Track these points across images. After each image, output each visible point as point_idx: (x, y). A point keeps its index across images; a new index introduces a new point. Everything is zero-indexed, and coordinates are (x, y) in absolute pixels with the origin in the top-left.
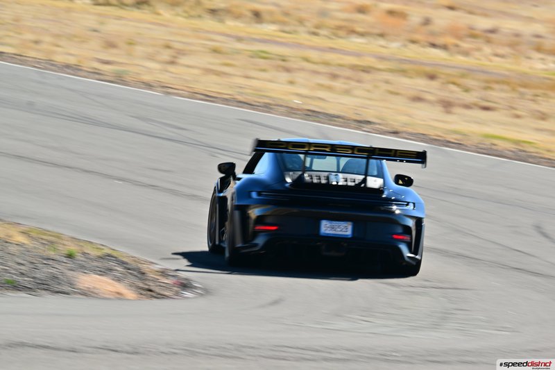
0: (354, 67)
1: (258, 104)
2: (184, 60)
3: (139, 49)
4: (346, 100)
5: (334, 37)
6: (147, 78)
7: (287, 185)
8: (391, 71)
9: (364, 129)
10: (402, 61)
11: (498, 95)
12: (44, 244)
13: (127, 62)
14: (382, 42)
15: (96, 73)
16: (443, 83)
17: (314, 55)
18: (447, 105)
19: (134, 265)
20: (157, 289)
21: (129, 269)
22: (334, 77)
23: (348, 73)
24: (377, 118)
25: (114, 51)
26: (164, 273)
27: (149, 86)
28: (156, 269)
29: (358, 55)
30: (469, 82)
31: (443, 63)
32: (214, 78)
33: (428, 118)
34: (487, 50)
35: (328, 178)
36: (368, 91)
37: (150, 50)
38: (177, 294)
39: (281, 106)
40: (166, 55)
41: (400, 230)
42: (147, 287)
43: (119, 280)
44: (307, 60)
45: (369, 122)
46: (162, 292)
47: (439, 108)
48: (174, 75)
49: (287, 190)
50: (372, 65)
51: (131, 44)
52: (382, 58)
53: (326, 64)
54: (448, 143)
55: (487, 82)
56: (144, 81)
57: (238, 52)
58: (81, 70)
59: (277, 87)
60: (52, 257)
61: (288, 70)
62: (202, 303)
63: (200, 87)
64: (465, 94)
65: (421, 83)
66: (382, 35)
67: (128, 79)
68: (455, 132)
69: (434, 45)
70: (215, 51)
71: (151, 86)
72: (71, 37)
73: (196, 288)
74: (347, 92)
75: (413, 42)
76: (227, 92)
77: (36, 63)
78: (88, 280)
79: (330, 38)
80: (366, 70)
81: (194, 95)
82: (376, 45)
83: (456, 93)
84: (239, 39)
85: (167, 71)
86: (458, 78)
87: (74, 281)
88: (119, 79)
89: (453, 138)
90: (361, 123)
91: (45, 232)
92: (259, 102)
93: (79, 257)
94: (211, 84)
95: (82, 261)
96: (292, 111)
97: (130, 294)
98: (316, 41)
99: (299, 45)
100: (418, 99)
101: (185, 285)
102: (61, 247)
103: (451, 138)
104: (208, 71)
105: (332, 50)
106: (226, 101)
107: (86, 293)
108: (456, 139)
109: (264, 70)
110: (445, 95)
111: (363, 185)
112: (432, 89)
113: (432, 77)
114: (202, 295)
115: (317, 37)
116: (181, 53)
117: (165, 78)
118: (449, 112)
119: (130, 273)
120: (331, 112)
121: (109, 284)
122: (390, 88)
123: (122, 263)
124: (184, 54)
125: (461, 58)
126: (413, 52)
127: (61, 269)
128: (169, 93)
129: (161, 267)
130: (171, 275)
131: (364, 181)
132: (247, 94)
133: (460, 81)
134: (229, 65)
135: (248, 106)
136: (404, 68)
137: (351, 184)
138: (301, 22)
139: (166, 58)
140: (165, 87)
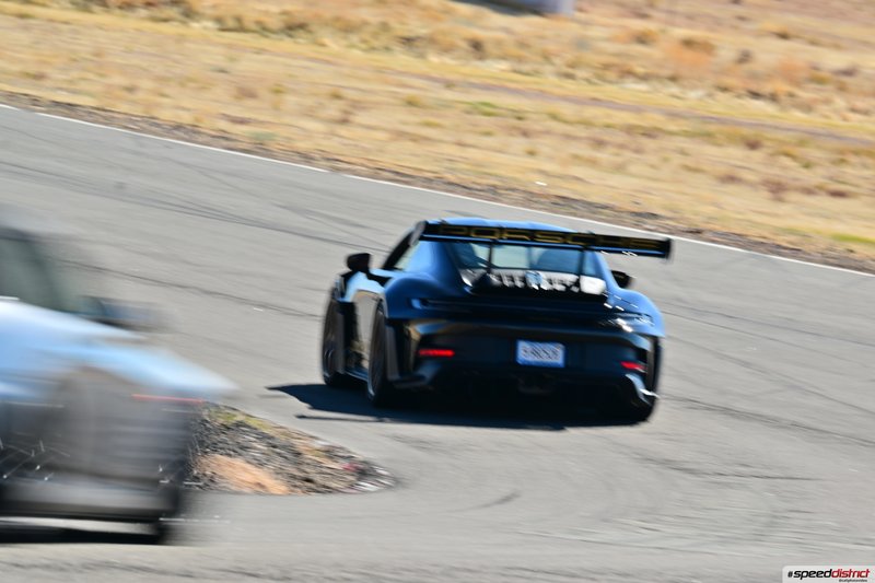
0: (630, 130)
1: (479, 187)
2: (361, 118)
3: (290, 100)
4: (616, 180)
5: (599, 82)
6: (303, 146)
7: (467, 289)
8: (687, 134)
9: (648, 227)
10: (705, 119)
11: (857, 173)
13: (272, 120)
14: (674, 89)
15: (223, 138)
16: (772, 155)
17: (567, 110)
18: (777, 189)
19: (282, 440)
20: (318, 478)
21: (275, 447)
22: (599, 144)
23: (621, 138)
24: (665, 208)
25: (250, 103)
26: (330, 453)
27: (307, 158)
28: (318, 447)
29: (634, 109)
30: (812, 153)
31: (769, 122)
32: (410, 145)
33: (746, 209)
34: (840, 102)
36: (653, 166)
37: (309, 102)
38: (351, 486)
39: (513, 190)
40: (334, 110)
41: (631, 355)
42: (302, 475)
43: (260, 464)
44: (554, 117)
45: (654, 216)
46: (328, 484)
47: (765, 194)
48: (346, 141)
50: (659, 125)
51: (278, 91)
52: (673, 115)
53: (587, 124)
54: (777, 249)
55: (840, 151)
56: (300, 150)
57: (447, 105)
58: (199, 133)
59: (509, 160)
61: (525, 134)
62: (390, 499)
63: (387, 160)
64: (804, 171)
65: (736, 154)
66: (673, 79)
67: (273, 146)
68: (791, 231)
69: (755, 95)
70: (411, 103)
72: (183, 82)
73: (380, 476)
74: (619, 168)
75: (725, 89)
76: (429, 168)
77: (129, 122)
79: (591, 83)
80: (650, 133)
81: (377, 172)
82: (666, 94)
83: (789, 170)
84: (449, 85)
85: (335, 135)
86: (794, 147)
88: (260, 147)
89: (784, 240)
90: (641, 217)
94: (403, 156)
96: (531, 199)
97: (277, 486)
98: (570, 87)
99: (542, 94)
100: (731, 179)
101: (364, 472)
103: (782, 240)
104: (400, 135)
105: (595, 101)
106: (428, 182)
108: (790, 243)
109: (488, 134)
110: (774, 172)
112: (755, 164)
113: (753, 145)
114: (389, 487)
115: (570, 81)
116: (357, 105)
117: (332, 146)
118: (780, 200)
119: (279, 454)
120: (594, 199)
121: (245, 470)
122: (689, 162)
123: (264, 437)
124: (363, 108)
125: (798, 115)
126: (723, 105)
128: (338, 170)
129: (323, 443)
130: (342, 457)
131: (577, 284)
132: (461, 171)
133: (797, 151)
134: (428, 125)
135: (460, 189)
136: (707, 131)
137: (560, 288)
138: (547, 57)
139: (334, 114)
140: (331, 159)
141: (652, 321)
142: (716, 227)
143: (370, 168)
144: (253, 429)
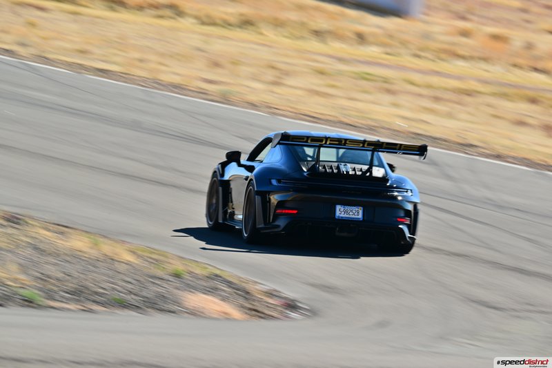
0: (457, 91)
1: (360, 126)
2: (289, 81)
3: (244, 69)
4: (450, 123)
5: (439, 61)
6: (253, 98)
7: (305, 174)
8: (494, 94)
9: (471, 153)
12: (152, 263)
13: (232, 81)
14: (483, 65)
15: (202, 93)
17: (416, 77)
18: (549, 129)
19: (239, 284)
21: (234, 288)
22: (437, 99)
24: (479, 141)
25: (219, 70)
26: (270, 294)
28: (261, 289)
29: (459, 78)
32: (321, 100)
33: (530, 142)
35: (338, 168)
36: (471, 114)
37: (255, 70)
40: (269, 75)
42: (252, 307)
43: (224, 299)
44: (412, 83)
46: (267, 312)
47: (541, 132)
48: (279, 96)
49: (306, 179)
50: (476, 89)
51: (235, 63)
52: (485, 82)
53: (429, 86)
56: (249, 102)
57: (340, 73)
58: (190, 90)
60: (160, 276)
61: (389, 91)
63: (305, 109)
65: (523, 108)
66: (485, 59)
67: (232, 98)
69: (536, 70)
70: (321, 73)
71: (256, 106)
72: (172, 56)
73: (300, 308)
74: (450, 116)
75: (515, 66)
77: (142, 82)
78: (196, 300)
79: (433, 61)
80: (469, 93)
81: (299, 116)
84: (341, 60)
85: (273, 92)
87: (181, 299)
88: (225, 99)
90: (465, 146)
91: (153, 251)
92: (362, 124)
93: (187, 276)
94: (316, 106)
95: (190, 280)
97: (236, 313)
98: (418, 63)
99: (403, 68)
100: (521, 123)
101: (291, 306)
102: (167, 266)
104: (312, 92)
105: (437, 73)
109: (367, 92)
110: (546, 119)
111: (368, 174)
112: (535, 113)
113: (534, 101)
114: (309, 317)
115: (417, 58)
116: (287, 74)
117: (269, 98)
121: (215, 303)
122: (491, 111)
123: (230, 284)
126: (517, 76)
127: (169, 288)
128: (274, 113)
129: (266, 287)
130: (276, 296)
132: (349, 116)
134: (333, 86)
135: (352, 127)
136: (507, 92)
138: (404, 43)
139: (270, 78)
140: (270, 107)
142: (512, 154)
143: (296, 113)
144: (220, 277)
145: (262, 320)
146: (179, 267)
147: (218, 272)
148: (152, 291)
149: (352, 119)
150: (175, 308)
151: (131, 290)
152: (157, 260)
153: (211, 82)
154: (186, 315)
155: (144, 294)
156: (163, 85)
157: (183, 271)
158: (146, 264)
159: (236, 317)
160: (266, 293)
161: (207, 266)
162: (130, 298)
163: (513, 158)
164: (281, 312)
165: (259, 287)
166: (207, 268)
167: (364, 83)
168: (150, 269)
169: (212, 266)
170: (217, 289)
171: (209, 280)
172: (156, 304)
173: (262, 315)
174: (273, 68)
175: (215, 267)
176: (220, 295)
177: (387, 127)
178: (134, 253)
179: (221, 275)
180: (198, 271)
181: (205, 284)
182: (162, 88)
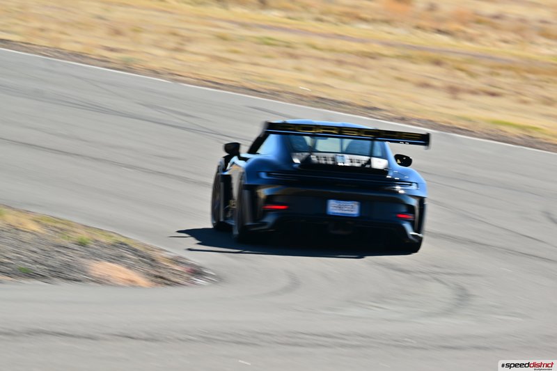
0: (360, 54)
1: (265, 91)
2: (192, 47)
3: (146, 37)
5: (341, 24)
6: (155, 65)
8: (398, 57)
10: (408, 47)
11: (505, 81)
12: (56, 231)
13: (133, 49)
14: (387, 28)
15: (104, 62)
16: (450, 69)
17: (319, 41)
18: (454, 91)
19: (144, 252)
21: (139, 256)
22: (340, 63)
23: (354, 59)
24: (385, 105)
25: (120, 38)
26: (176, 261)
27: (156, 73)
28: (167, 256)
29: (363, 41)
31: (451, 49)
32: (220, 65)
33: (435, 104)
34: (493, 35)
37: (156, 37)
39: (288, 93)
40: (172, 42)
41: (403, 209)
42: (157, 274)
43: (129, 267)
44: (314, 47)
45: (377, 109)
46: (173, 279)
47: (446, 94)
48: (181, 63)
50: (379, 51)
51: (136, 31)
52: (388, 45)
53: (332, 50)
55: (492, 67)
56: (152, 69)
57: (243, 39)
58: (87, 57)
59: (284, 74)
60: (63, 244)
61: (292, 56)
63: (207, 74)
64: (472, 80)
65: (427, 70)
66: (388, 22)
67: (135, 66)
68: (463, 118)
69: (440, 31)
70: (223, 38)
71: (158, 73)
72: (74, 24)
74: (353, 79)
75: (419, 28)
77: (44, 51)
78: (101, 268)
79: (336, 24)
80: (372, 56)
81: (202, 82)
83: (462, 79)
84: (244, 26)
85: (174, 58)
87: (87, 268)
88: (127, 67)
89: (461, 125)
90: (370, 110)
91: (57, 220)
92: (265, 89)
93: (91, 245)
94: (218, 72)
95: (93, 248)
96: (300, 98)
97: (142, 280)
98: (321, 27)
99: (305, 32)
100: (425, 85)
101: (197, 272)
102: (72, 235)
103: (458, 124)
104: (215, 58)
105: (339, 37)
107: (99, 281)
108: (465, 126)
109: (270, 57)
110: (451, 80)
111: (368, 166)
112: (439, 75)
113: (437, 63)
114: (215, 282)
115: (322, 23)
116: (190, 40)
117: (171, 65)
118: (455, 98)
119: (141, 261)
121: (120, 271)
122: (395, 73)
123: (135, 251)
125: (467, 46)
127: (75, 257)
128: (176, 80)
129: (172, 254)
130: (182, 263)
131: (369, 162)
132: (252, 81)
133: (464, 66)
134: (235, 52)
135: (256, 93)
136: (410, 54)
137: (357, 165)
138: (306, 7)
139: (172, 45)
140: (172, 74)
141: (418, 187)
142: (417, 117)
143: (197, 79)
144: (126, 245)
145: (169, 287)
146: (84, 235)
147: (123, 240)
148: (58, 260)
149: (255, 84)
150: (81, 276)
151: (36, 259)
152: (62, 229)
153: (112, 50)
154: (92, 284)
155: (49, 263)
156: (64, 54)
157: (89, 240)
158: (52, 234)
159: (142, 285)
160: (172, 259)
161: (112, 234)
162: (35, 267)
163: (419, 120)
164: (188, 279)
165: (165, 254)
166: (112, 236)
167: (267, 47)
168: (55, 238)
169: (118, 234)
170: (122, 257)
171: (115, 249)
172: (63, 273)
173: (168, 282)
174: (175, 34)
175: (121, 235)
176: (125, 263)
177: (291, 91)
178: (37, 222)
179: (127, 243)
180: (103, 239)
181: (111, 253)
182: (62, 56)
